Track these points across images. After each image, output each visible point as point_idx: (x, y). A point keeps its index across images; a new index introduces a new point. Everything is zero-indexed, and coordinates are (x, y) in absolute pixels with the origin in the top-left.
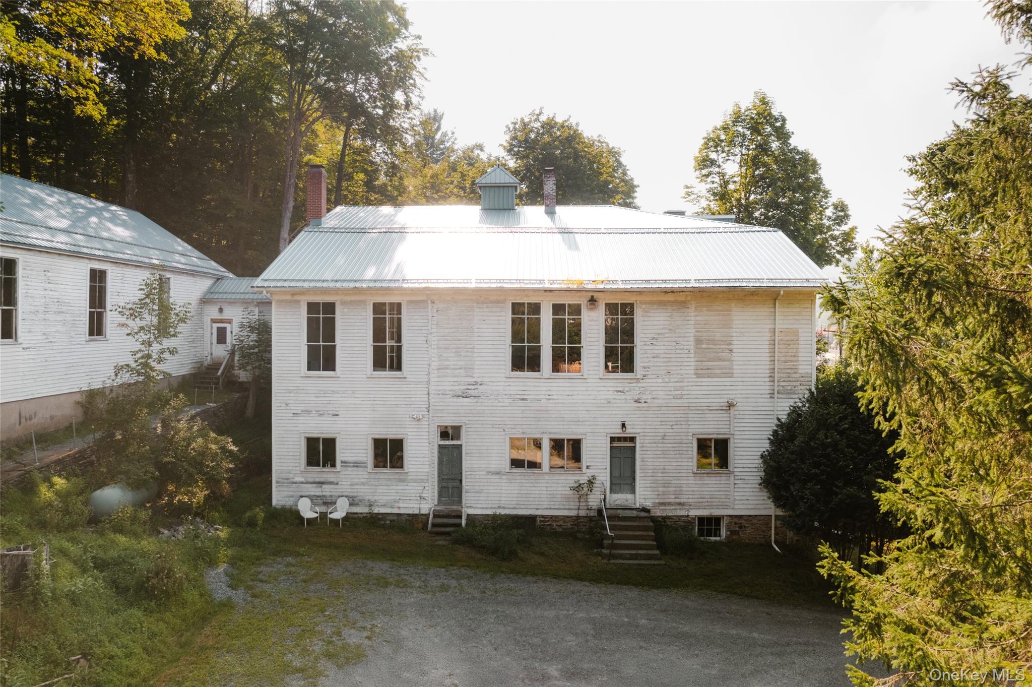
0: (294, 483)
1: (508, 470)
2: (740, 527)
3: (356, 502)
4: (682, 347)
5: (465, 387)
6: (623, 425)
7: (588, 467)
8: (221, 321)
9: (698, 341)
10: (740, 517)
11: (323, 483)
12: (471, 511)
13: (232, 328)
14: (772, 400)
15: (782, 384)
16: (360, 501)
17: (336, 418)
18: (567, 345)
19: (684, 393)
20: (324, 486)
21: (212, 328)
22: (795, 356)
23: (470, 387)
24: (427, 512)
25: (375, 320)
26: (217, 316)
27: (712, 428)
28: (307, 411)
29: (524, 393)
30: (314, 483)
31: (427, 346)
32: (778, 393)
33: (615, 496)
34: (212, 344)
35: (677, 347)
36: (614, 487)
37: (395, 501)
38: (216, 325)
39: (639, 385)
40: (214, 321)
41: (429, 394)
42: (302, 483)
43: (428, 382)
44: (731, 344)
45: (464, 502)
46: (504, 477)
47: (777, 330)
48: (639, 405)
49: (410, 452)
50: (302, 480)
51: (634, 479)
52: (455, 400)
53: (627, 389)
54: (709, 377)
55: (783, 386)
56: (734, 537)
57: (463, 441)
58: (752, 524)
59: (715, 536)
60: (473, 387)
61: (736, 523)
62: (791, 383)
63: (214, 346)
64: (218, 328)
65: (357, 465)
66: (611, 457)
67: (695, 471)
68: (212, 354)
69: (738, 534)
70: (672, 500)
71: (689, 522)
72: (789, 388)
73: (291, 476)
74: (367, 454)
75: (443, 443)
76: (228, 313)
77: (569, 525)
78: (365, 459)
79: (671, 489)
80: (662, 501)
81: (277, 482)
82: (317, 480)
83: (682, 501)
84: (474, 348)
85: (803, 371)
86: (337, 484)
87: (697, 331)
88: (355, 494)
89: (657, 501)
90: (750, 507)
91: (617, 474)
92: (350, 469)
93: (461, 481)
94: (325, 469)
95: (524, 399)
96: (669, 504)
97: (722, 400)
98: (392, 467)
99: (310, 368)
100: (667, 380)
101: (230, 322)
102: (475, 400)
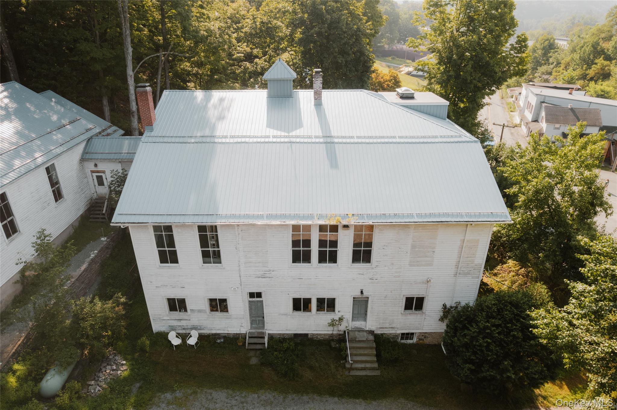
0: (163, 320)
1: (291, 313)
2: (425, 337)
3: (202, 328)
4: (403, 250)
5: (263, 273)
6: (362, 292)
7: (339, 312)
8: (98, 172)
9: (413, 247)
10: (426, 333)
11: (181, 320)
12: (271, 332)
13: (106, 176)
14: (455, 277)
15: (462, 269)
16: (204, 327)
17: (183, 289)
18: (328, 249)
19: (400, 274)
20: (182, 321)
21: (92, 176)
22: (474, 254)
23: (266, 273)
24: (245, 332)
25: (200, 236)
26: (94, 169)
27: (415, 293)
28: (164, 285)
29: (300, 275)
30: (176, 320)
31: (236, 250)
32: (459, 274)
33: (354, 323)
34: (95, 186)
35: (399, 250)
36: (354, 319)
37: (225, 327)
38: (95, 175)
39: (373, 271)
40: (93, 172)
41: (240, 276)
42: (169, 320)
43: (240, 270)
44: (434, 248)
45: (266, 328)
46: (289, 316)
47: (465, 240)
48: (372, 281)
49: (230, 304)
50: (169, 318)
51: (366, 314)
52: (257, 279)
53: (365, 273)
54: (418, 266)
55: (463, 271)
56: (421, 341)
57: (263, 298)
58: (432, 336)
59: (410, 339)
60: (268, 272)
61: (422, 336)
62: (468, 269)
63: (96, 187)
64: (96, 176)
65: (200, 311)
66: (353, 304)
67: (403, 313)
68: (96, 192)
69: (423, 340)
70: (387, 326)
71: (396, 335)
72: (467, 271)
73: (161, 317)
74: (206, 306)
75: (251, 299)
76: (101, 167)
77: (327, 337)
78: (205, 309)
79: (388, 321)
80: (381, 327)
81: (153, 320)
82: (177, 318)
83: (393, 326)
84: (267, 251)
85: (477, 263)
86: (190, 320)
87: (413, 241)
88: (201, 325)
89: (379, 327)
90: (432, 328)
91: (356, 312)
92: (196, 313)
93: (263, 317)
94: (181, 313)
95: (300, 278)
96: (386, 328)
97: (424, 278)
98: (221, 311)
99: (161, 262)
100: (391, 268)
101: (104, 172)
102: (270, 279)
